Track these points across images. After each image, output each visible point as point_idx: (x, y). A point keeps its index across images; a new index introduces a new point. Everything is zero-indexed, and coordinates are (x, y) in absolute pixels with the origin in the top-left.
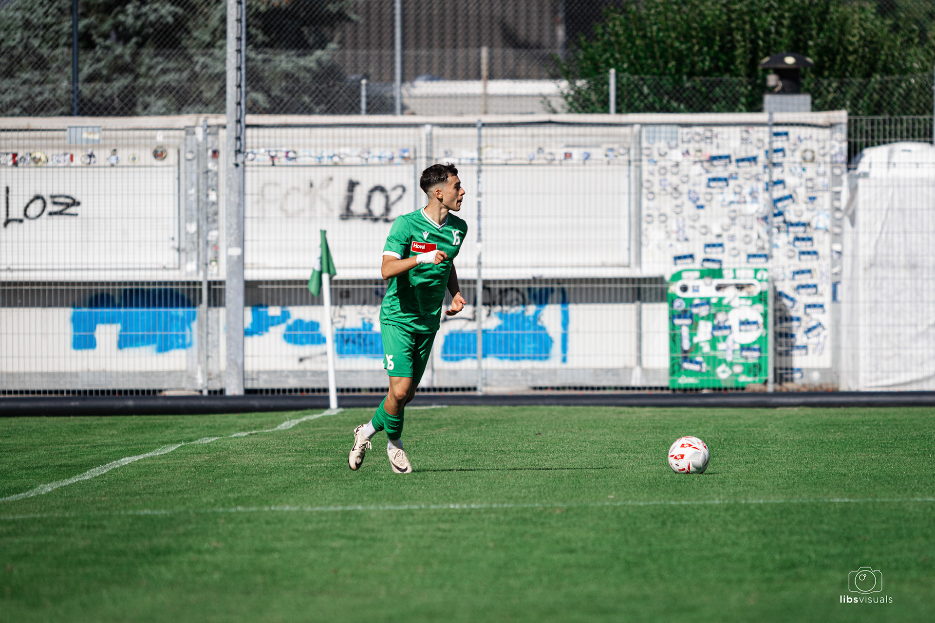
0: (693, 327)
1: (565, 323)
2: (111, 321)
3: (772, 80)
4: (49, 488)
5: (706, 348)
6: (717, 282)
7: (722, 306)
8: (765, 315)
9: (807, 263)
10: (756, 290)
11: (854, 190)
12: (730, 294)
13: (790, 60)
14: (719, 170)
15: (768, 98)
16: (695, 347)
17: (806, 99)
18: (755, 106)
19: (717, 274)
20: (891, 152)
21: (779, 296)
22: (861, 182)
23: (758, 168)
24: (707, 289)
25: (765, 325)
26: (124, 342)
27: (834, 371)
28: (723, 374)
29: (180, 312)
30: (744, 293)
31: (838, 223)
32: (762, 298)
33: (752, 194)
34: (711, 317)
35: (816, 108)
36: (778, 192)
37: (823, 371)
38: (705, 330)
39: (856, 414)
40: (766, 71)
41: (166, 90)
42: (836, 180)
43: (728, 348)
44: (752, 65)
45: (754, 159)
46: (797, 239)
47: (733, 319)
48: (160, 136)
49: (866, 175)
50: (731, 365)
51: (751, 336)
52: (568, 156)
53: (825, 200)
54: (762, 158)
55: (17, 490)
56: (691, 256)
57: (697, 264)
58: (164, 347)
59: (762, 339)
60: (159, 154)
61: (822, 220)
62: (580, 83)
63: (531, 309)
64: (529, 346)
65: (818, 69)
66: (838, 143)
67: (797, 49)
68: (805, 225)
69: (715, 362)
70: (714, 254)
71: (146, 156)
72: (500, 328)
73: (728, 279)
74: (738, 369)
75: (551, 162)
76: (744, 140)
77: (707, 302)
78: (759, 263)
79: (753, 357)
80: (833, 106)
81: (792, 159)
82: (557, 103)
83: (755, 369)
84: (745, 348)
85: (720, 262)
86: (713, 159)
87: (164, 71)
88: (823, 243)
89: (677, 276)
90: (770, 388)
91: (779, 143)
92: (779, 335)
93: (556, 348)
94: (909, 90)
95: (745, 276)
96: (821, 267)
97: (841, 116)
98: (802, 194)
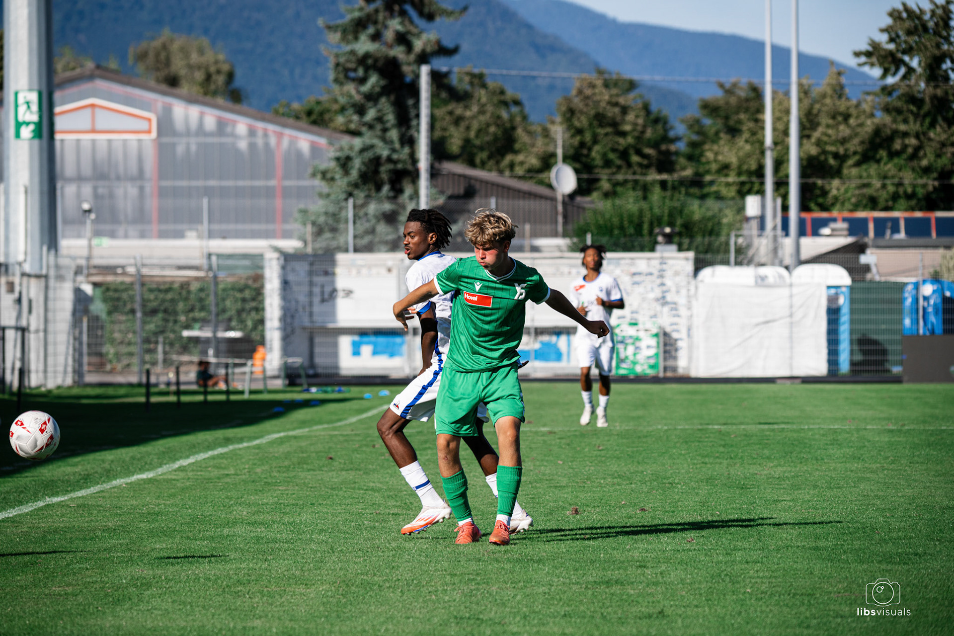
0: (625, 349)
1: (569, 345)
2: (368, 343)
3: (660, 239)
4: (354, 419)
5: (631, 358)
6: (635, 328)
7: (638, 339)
8: (658, 343)
9: (676, 320)
10: (655, 331)
11: (696, 288)
12: (642, 334)
13: (668, 230)
14: (637, 278)
15: (659, 247)
16: (627, 357)
17: (674, 247)
18: (652, 250)
19: (635, 324)
20: (713, 272)
21: (666, 334)
22: (701, 285)
23: (654, 278)
24: (631, 331)
25: (658, 346)
26: (375, 353)
27: (688, 368)
28: (639, 369)
29: (398, 340)
30: (649, 333)
31: (689, 302)
32: (657, 335)
33: (652, 289)
34: (633, 344)
35: (680, 249)
36: (664, 288)
37: (684, 368)
38: (630, 350)
39: (704, 387)
40: (658, 234)
41: (386, 243)
42: (689, 283)
43: (641, 357)
44: (651, 232)
45: (651, 274)
46: (672, 309)
47: (643, 344)
48: (390, 263)
49: (702, 281)
50: (642, 365)
51: (652, 352)
52: (570, 273)
53: (684, 292)
54: (656, 273)
55: (340, 420)
56: (623, 317)
57: (628, 320)
58: (392, 355)
59: (657, 355)
60: (389, 270)
61: (682, 300)
62: (575, 240)
63: (554, 339)
64: (553, 356)
65: (680, 234)
66: (690, 267)
67: (671, 224)
68: (675, 303)
69: (635, 363)
70: (635, 315)
71: (383, 271)
72: (540, 349)
73: (640, 326)
74: (646, 367)
75: (562, 274)
76: (649, 266)
77: (631, 337)
78: (654, 319)
79: (652, 361)
80: (688, 249)
81: (669, 273)
82: (565, 248)
83: (652, 367)
84: (649, 358)
85: (636, 320)
86: (634, 274)
87: (388, 234)
88: (683, 311)
89: (618, 326)
90: (661, 375)
91: (664, 267)
92: (665, 352)
93: (565, 357)
94: (721, 244)
95: (649, 325)
96: (683, 323)
97: (691, 255)
98: (673, 289)
